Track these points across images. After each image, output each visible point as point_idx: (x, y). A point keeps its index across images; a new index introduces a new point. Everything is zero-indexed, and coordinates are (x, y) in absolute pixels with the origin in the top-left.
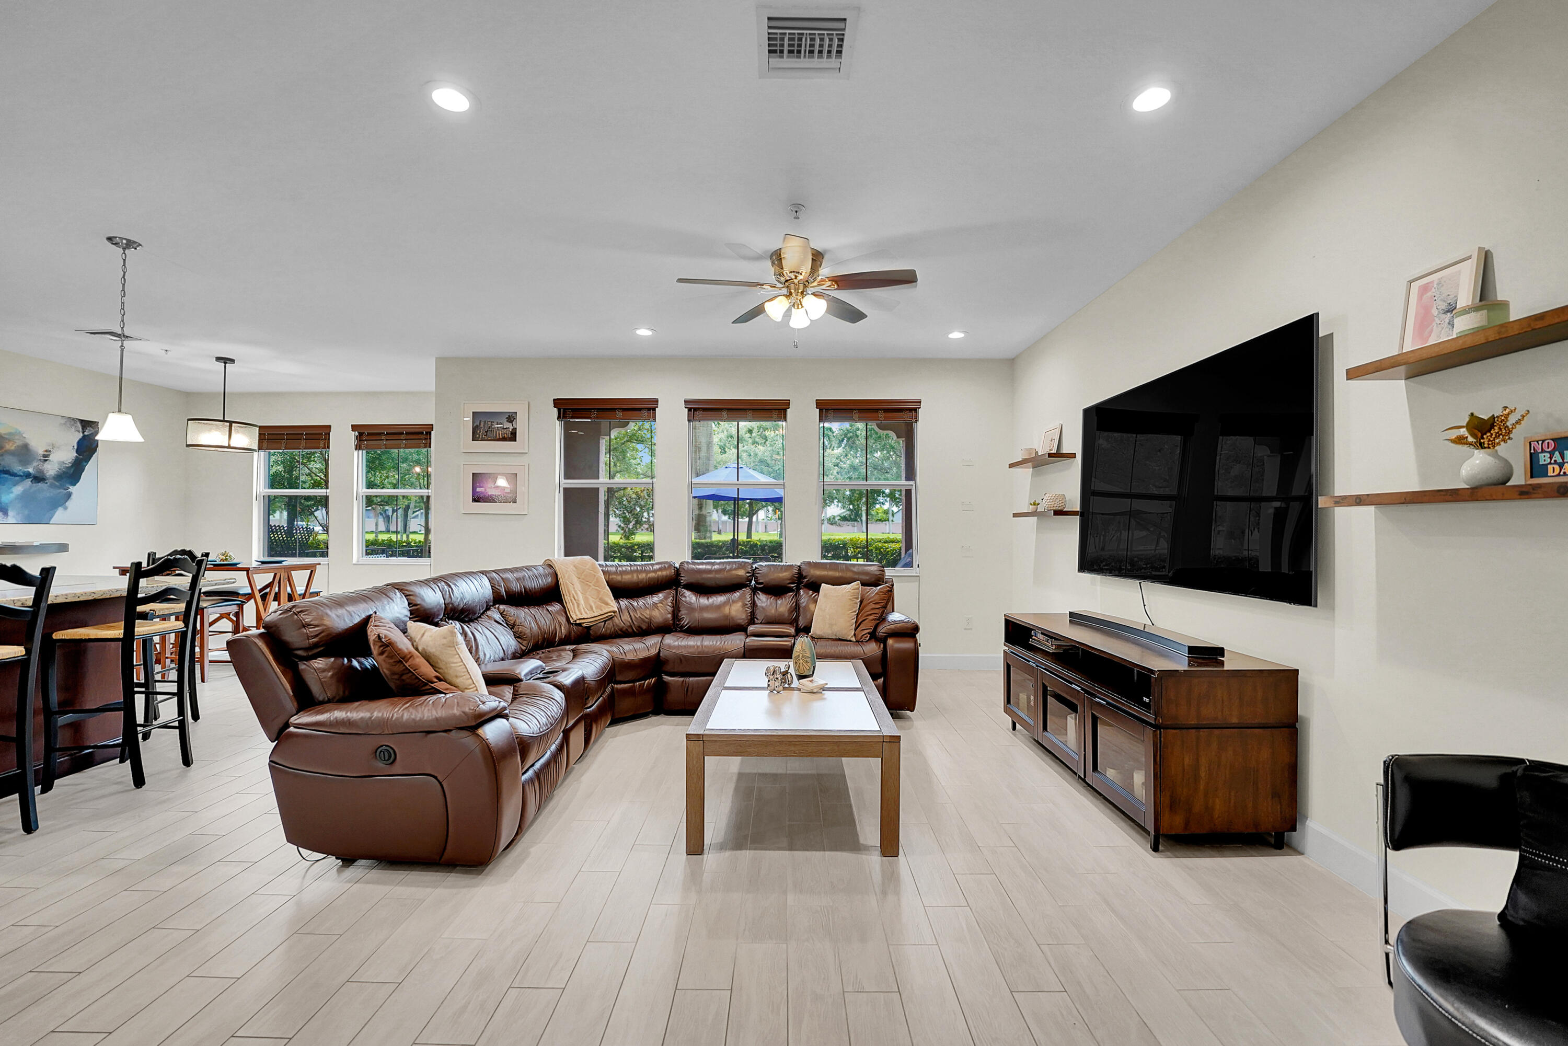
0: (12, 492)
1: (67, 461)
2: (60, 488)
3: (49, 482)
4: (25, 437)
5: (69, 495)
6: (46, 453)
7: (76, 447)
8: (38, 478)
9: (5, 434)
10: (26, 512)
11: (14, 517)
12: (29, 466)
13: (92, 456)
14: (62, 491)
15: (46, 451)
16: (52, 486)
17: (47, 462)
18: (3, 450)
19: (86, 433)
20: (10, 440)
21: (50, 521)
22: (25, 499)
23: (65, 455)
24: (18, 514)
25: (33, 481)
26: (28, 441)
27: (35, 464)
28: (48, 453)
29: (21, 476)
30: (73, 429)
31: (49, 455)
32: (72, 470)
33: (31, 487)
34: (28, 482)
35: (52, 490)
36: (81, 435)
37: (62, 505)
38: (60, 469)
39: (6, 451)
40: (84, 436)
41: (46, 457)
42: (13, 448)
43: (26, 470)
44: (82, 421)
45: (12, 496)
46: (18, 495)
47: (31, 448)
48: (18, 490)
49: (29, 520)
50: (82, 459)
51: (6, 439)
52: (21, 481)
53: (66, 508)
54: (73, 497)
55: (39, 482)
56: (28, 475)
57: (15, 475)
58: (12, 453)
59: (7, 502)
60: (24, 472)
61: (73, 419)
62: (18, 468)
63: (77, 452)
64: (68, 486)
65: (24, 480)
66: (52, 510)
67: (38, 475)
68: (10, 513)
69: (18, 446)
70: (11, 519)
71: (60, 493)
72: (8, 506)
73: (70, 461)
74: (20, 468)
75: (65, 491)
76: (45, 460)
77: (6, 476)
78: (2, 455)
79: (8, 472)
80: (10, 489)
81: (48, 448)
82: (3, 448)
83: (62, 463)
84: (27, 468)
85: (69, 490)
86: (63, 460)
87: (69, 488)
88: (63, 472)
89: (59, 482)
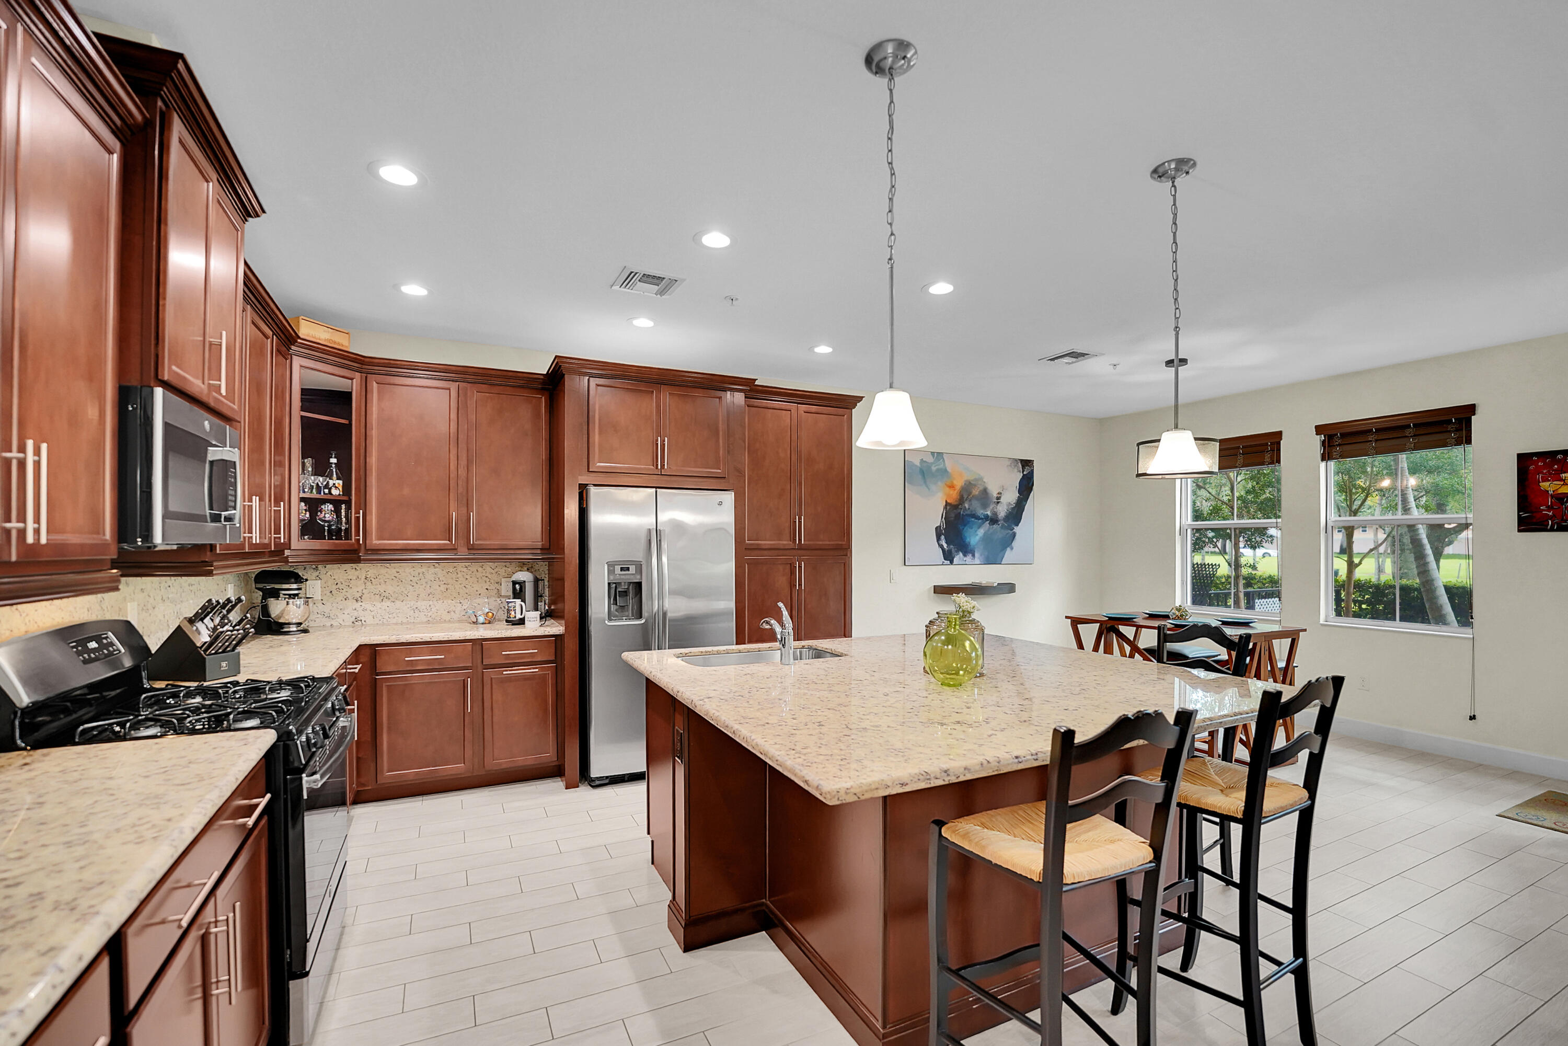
0: (977, 535)
1: (1012, 502)
2: (1008, 529)
3: (1001, 523)
4: (985, 482)
5: (1014, 535)
6: (999, 496)
7: (1018, 488)
8: (994, 520)
9: (972, 480)
10: (986, 554)
11: (979, 558)
12: (987, 509)
13: (1029, 495)
15: (998, 493)
16: (1002, 527)
17: (1000, 504)
18: (971, 496)
19: (1025, 473)
20: (975, 485)
21: (1001, 561)
22: (986, 539)
23: (1011, 497)
24: (981, 555)
25: (990, 524)
26: (987, 486)
27: (991, 507)
29: (982, 519)
30: (1016, 470)
32: (1015, 512)
33: (989, 528)
34: (987, 525)
35: (1003, 531)
36: (1022, 475)
37: (1010, 544)
38: (1007, 511)
39: (973, 496)
40: (1024, 475)
41: (998, 500)
42: (977, 493)
43: (986, 513)
44: (1022, 461)
45: (977, 538)
46: (981, 538)
47: (989, 491)
48: (981, 532)
49: (988, 560)
50: (1022, 499)
52: (983, 524)
53: (1012, 549)
54: (1017, 537)
55: (994, 524)
56: (987, 518)
57: (978, 518)
58: (977, 497)
59: (974, 544)
60: (984, 515)
61: (1016, 460)
62: (980, 512)
63: (1019, 491)
64: (1013, 526)
66: (1003, 550)
67: (994, 517)
68: (977, 555)
69: (981, 491)
70: (977, 561)
71: (1008, 533)
72: (975, 548)
73: (1015, 501)
74: (982, 511)
75: (1012, 532)
76: (998, 502)
77: (973, 519)
78: (970, 501)
79: (974, 516)
80: (976, 531)
81: (1000, 491)
82: (971, 493)
83: (1010, 504)
84: (986, 511)
85: (1014, 530)
86: (1009, 501)
87: (1014, 528)
88: (1010, 513)
89: (1007, 523)
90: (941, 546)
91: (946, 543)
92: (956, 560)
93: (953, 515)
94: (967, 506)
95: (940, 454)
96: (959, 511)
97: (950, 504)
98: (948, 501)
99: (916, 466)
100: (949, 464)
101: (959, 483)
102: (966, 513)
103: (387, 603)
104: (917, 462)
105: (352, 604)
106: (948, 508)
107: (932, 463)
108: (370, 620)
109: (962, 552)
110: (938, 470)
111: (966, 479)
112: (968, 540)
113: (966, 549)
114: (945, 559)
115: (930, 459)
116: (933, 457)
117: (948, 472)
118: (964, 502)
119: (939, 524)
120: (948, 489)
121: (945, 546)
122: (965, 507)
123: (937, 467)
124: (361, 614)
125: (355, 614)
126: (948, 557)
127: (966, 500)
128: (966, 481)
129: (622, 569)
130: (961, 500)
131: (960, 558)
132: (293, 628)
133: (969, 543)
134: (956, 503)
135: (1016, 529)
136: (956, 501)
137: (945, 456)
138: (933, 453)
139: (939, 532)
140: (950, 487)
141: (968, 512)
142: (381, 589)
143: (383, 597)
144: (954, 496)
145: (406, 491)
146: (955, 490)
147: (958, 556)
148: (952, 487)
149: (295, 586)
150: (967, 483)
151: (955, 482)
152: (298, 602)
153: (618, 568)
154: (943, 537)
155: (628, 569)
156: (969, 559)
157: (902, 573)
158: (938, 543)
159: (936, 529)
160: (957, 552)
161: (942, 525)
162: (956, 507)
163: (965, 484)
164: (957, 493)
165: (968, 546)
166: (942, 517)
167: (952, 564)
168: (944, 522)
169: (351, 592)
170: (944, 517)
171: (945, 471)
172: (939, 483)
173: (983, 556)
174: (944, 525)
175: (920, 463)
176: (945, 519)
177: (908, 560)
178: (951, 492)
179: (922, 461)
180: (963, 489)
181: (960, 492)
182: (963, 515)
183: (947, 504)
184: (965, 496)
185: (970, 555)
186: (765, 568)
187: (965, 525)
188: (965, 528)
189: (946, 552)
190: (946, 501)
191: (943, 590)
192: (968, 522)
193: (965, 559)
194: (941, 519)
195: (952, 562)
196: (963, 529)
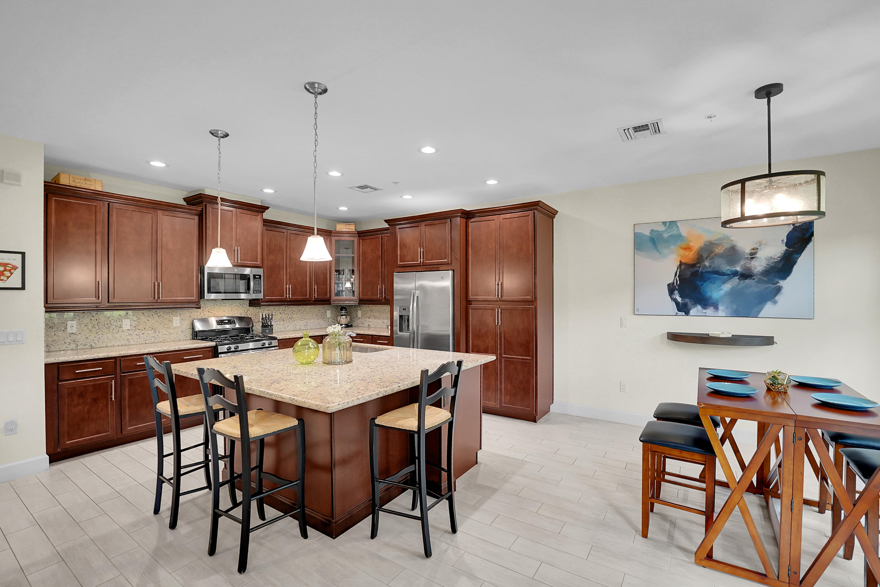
0: (722, 290)
1: (775, 256)
2: (768, 283)
3: (756, 278)
4: (732, 240)
5: (779, 290)
6: (753, 251)
7: (785, 241)
8: (746, 275)
9: (714, 241)
10: (735, 307)
11: (723, 311)
12: (736, 265)
13: (806, 247)
14: (770, 285)
15: (753, 249)
16: (759, 281)
18: (713, 254)
20: (718, 245)
21: (758, 314)
22: (733, 294)
23: (773, 250)
24: (727, 308)
25: (740, 279)
26: (735, 243)
27: (742, 263)
28: (755, 251)
29: (729, 275)
31: (756, 253)
32: (781, 264)
33: (738, 284)
34: (736, 280)
35: (759, 285)
37: (772, 298)
38: (768, 265)
39: (715, 255)
40: (795, 228)
41: (753, 255)
42: (722, 251)
45: (722, 293)
46: (727, 292)
47: (738, 248)
48: (727, 287)
49: (737, 314)
50: (792, 251)
51: (717, 244)
52: (730, 279)
53: (775, 302)
54: (783, 291)
55: (746, 279)
56: (735, 274)
58: (721, 256)
59: (717, 297)
60: (731, 271)
62: (726, 268)
63: (787, 245)
64: (776, 280)
65: (732, 278)
66: (761, 304)
67: (744, 273)
68: (721, 308)
69: (726, 249)
70: (721, 313)
71: (768, 288)
72: (718, 302)
73: (779, 255)
74: (729, 268)
75: (774, 286)
76: (753, 258)
77: (716, 276)
78: (712, 259)
79: (718, 273)
80: (720, 286)
81: (756, 246)
82: (713, 252)
83: (771, 258)
84: (735, 268)
85: (779, 284)
86: (771, 256)
87: (778, 282)
88: (772, 267)
89: (768, 277)
90: (675, 301)
91: (680, 297)
92: (692, 312)
93: (689, 273)
94: (707, 264)
95: (673, 223)
96: (698, 269)
97: (685, 264)
98: (683, 261)
99: (646, 236)
100: (684, 230)
101: (696, 245)
102: (707, 270)
103: (376, 320)
104: (647, 233)
105: (367, 319)
106: (683, 267)
107: (664, 231)
109: (700, 305)
110: (671, 236)
111: (706, 240)
112: (709, 294)
113: (705, 302)
114: (679, 311)
115: (662, 228)
116: (665, 226)
117: (682, 236)
118: (703, 261)
119: (671, 281)
120: (682, 252)
121: (679, 299)
122: (705, 265)
123: (669, 234)
124: (370, 323)
125: (368, 323)
126: (684, 309)
127: (706, 259)
128: (707, 241)
130: (700, 259)
131: (698, 311)
133: (711, 297)
134: (693, 262)
135: (782, 283)
136: (693, 261)
137: (678, 224)
138: (664, 223)
139: (671, 289)
140: (685, 249)
141: (710, 270)
142: (375, 314)
143: (375, 318)
144: (690, 257)
145: (369, 278)
146: (691, 251)
147: (695, 309)
148: (688, 248)
150: (708, 244)
151: (692, 244)
153: (402, 308)
154: (676, 292)
155: (404, 309)
156: (710, 311)
157: (631, 320)
158: (671, 297)
159: (669, 285)
160: (693, 305)
161: (675, 281)
162: (693, 266)
163: (705, 245)
164: (694, 254)
165: (709, 299)
166: (676, 275)
167: (688, 315)
168: (678, 279)
169: (368, 315)
170: (678, 275)
171: (679, 236)
172: (672, 247)
173: (730, 309)
174: (678, 282)
175: (650, 233)
176: (678, 276)
177: (638, 310)
178: (687, 253)
179: (652, 231)
180: (702, 249)
181: (698, 252)
182: (702, 272)
183: (681, 264)
184: (705, 255)
185: (712, 308)
186: (480, 311)
187: (705, 281)
188: (705, 284)
189: (681, 305)
190: (680, 262)
191: (674, 337)
192: (709, 278)
193: (704, 311)
194: (674, 277)
195: (687, 313)
196: (703, 284)
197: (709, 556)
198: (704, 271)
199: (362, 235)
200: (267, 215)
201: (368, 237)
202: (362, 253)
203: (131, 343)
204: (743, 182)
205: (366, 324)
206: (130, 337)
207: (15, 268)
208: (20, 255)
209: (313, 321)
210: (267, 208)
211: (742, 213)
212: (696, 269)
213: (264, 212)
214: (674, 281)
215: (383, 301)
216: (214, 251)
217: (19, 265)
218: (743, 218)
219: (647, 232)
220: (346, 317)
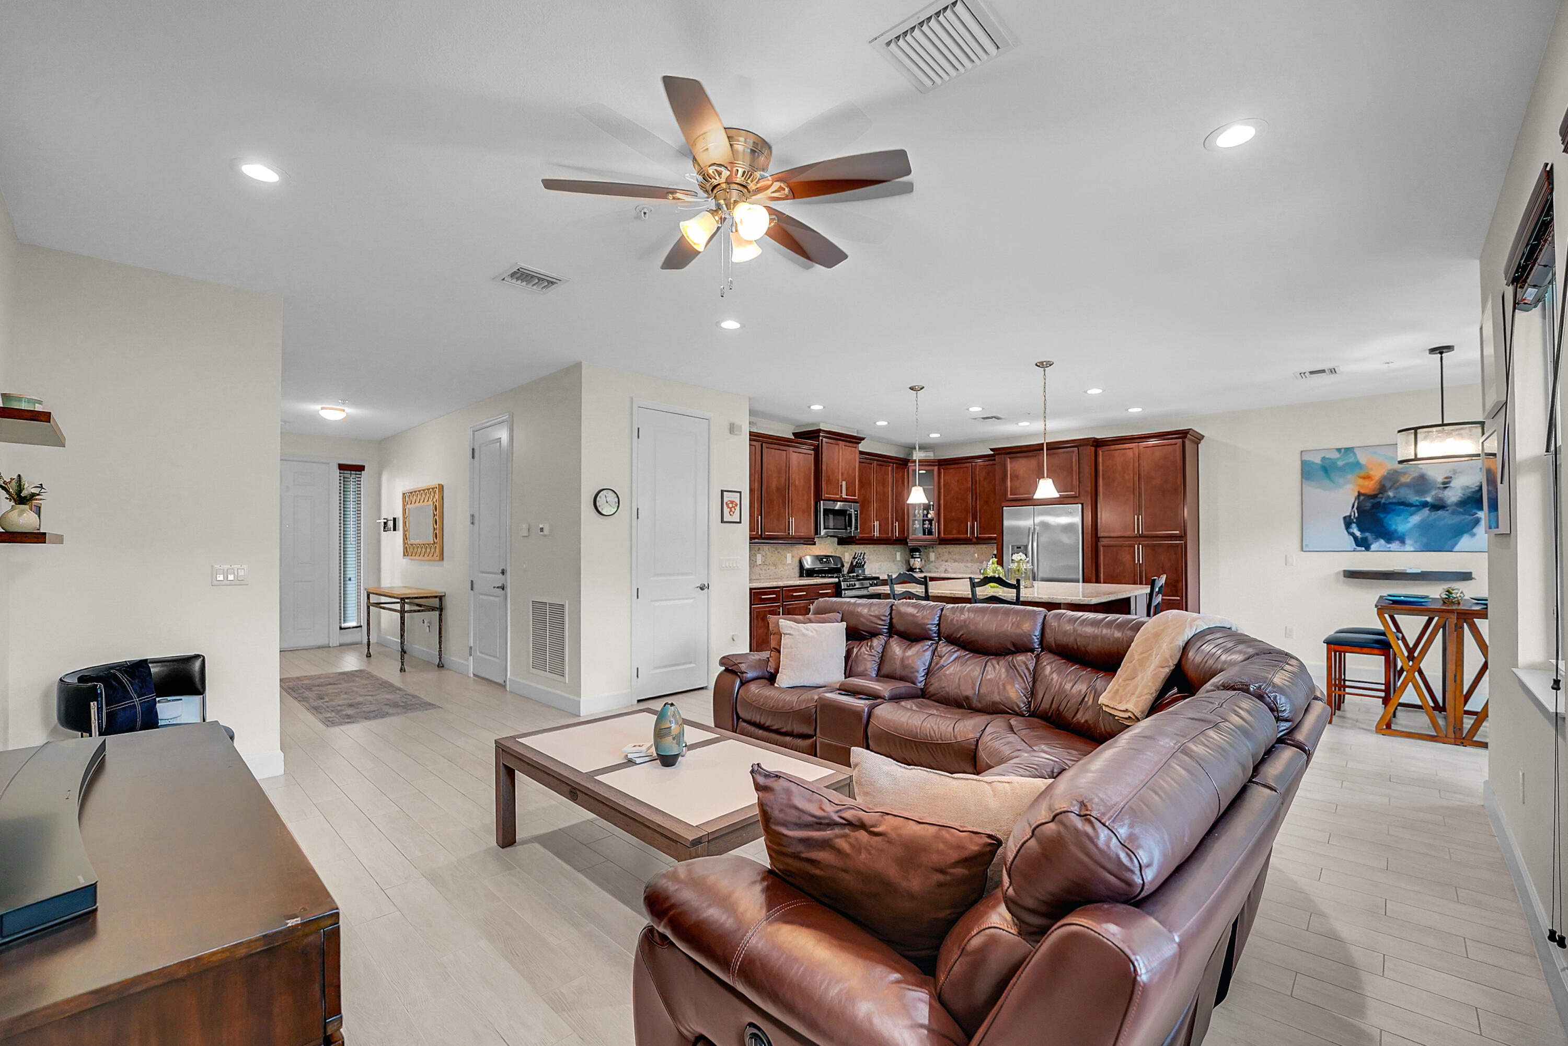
0: (1409, 522)
1: (1471, 485)
2: (1465, 513)
3: (1450, 509)
5: (1477, 521)
6: (1446, 480)
8: (1438, 506)
9: (1399, 469)
10: (1425, 540)
11: (1411, 545)
12: (1426, 496)
14: (1467, 517)
15: (1446, 478)
16: (1454, 513)
17: (1448, 489)
18: (1398, 484)
20: (1405, 473)
21: (1454, 548)
22: (1423, 527)
23: (1471, 479)
24: (1416, 542)
25: (1431, 510)
26: (1424, 471)
27: (1433, 493)
28: (1448, 480)
29: (1416, 506)
31: (1449, 482)
33: (1429, 516)
34: (1426, 511)
35: (1454, 517)
37: (1469, 531)
38: (1464, 495)
39: (1401, 484)
41: (1446, 484)
42: (1408, 480)
43: (1424, 499)
45: (1409, 525)
46: (1415, 525)
47: (1427, 477)
48: (1415, 519)
49: (1427, 548)
51: (1401, 473)
52: (1418, 511)
53: (1472, 535)
54: (1483, 523)
55: (1438, 510)
56: (1425, 505)
58: (1407, 485)
59: (1404, 531)
60: (1420, 502)
62: (1414, 499)
64: (1474, 511)
65: (1421, 509)
66: (1455, 536)
67: (1435, 503)
68: (1408, 542)
69: (1414, 478)
70: (1408, 548)
71: (1464, 519)
72: (1405, 535)
73: (1477, 484)
74: (1417, 498)
75: (1472, 517)
76: (1446, 488)
77: (1402, 507)
78: (1396, 489)
79: (1404, 504)
80: (1406, 519)
81: (1450, 475)
82: (1398, 482)
83: (1468, 487)
84: (1425, 498)
85: (1477, 515)
86: (1467, 485)
87: (1477, 514)
88: (1469, 498)
89: (1464, 508)
90: (1353, 535)
91: (1360, 530)
92: (1373, 547)
93: (1369, 505)
94: (1391, 494)
95: (1349, 450)
96: (1380, 500)
97: (1364, 495)
98: (1362, 491)
99: (1316, 464)
100: (1362, 458)
101: (1378, 474)
102: (1391, 501)
103: (956, 564)
105: (944, 563)
106: (1362, 498)
107: (1338, 459)
108: (950, 570)
109: (1382, 538)
110: (1347, 464)
111: (1389, 468)
112: (1394, 527)
113: (1389, 536)
114: (1357, 545)
115: (1336, 455)
116: (1340, 453)
117: (1361, 465)
118: (1386, 491)
119: (1348, 514)
120: (1361, 481)
121: (1358, 534)
122: (1389, 496)
123: (1344, 462)
124: (947, 567)
125: (945, 567)
126: (1363, 544)
127: (1390, 489)
128: (1390, 470)
129: (1018, 548)
130: (1382, 489)
131: (1381, 546)
132: (918, 570)
133: (1396, 531)
134: (1372, 493)
135: (1481, 514)
136: (1374, 491)
137: (1356, 450)
138: (1339, 450)
139: (1348, 522)
140: (1364, 478)
141: (1394, 501)
142: (954, 557)
143: (955, 561)
144: (1369, 487)
145: (953, 514)
146: (1372, 481)
147: (1377, 543)
148: (1368, 477)
149: (918, 554)
150: (1392, 472)
151: (1372, 473)
152: (919, 560)
153: (1016, 548)
154: (1354, 526)
155: (1020, 548)
156: (1395, 545)
157: (1298, 557)
158: (1348, 531)
159: (1345, 518)
160: (1375, 539)
161: (1353, 513)
162: (1374, 496)
163: (1388, 473)
164: (1375, 483)
165: (1393, 533)
166: (1353, 507)
167: (1368, 551)
168: (1356, 511)
169: (945, 558)
170: (1355, 506)
171: (1357, 464)
172: (1349, 476)
173: (1418, 544)
174: (1356, 515)
175: (1321, 461)
176: (1357, 509)
177: (1307, 546)
178: (1366, 483)
179: (1324, 458)
180: (1384, 478)
181: (1380, 482)
182: (1384, 504)
183: (1359, 494)
184: (1388, 485)
185: (1397, 542)
186: (1115, 549)
187: (1389, 513)
188: (1389, 516)
189: (1359, 540)
190: (1359, 492)
191: (1352, 575)
192: (1393, 510)
193: (1389, 546)
194: (1350, 508)
195: (1368, 548)
196: (1386, 517)
197: (1389, 726)
198: (1387, 502)
199: (944, 464)
200: (862, 447)
201: (952, 466)
202: (944, 485)
203: (762, 577)
204: (1416, 429)
205: (942, 569)
206: (761, 572)
207: (736, 505)
208: (739, 494)
209: (885, 563)
210: (863, 439)
211: (1416, 455)
212: (1378, 500)
213: (860, 443)
214: (1351, 513)
215: (974, 540)
216: (914, 489)
217: (738, 503)
218: (1416, 459)
219: (1317, 460)
220: (921, 560)
